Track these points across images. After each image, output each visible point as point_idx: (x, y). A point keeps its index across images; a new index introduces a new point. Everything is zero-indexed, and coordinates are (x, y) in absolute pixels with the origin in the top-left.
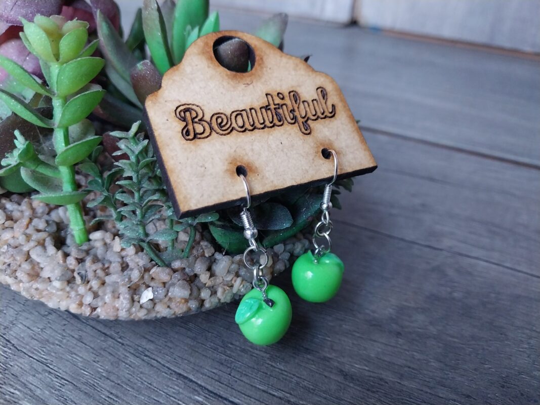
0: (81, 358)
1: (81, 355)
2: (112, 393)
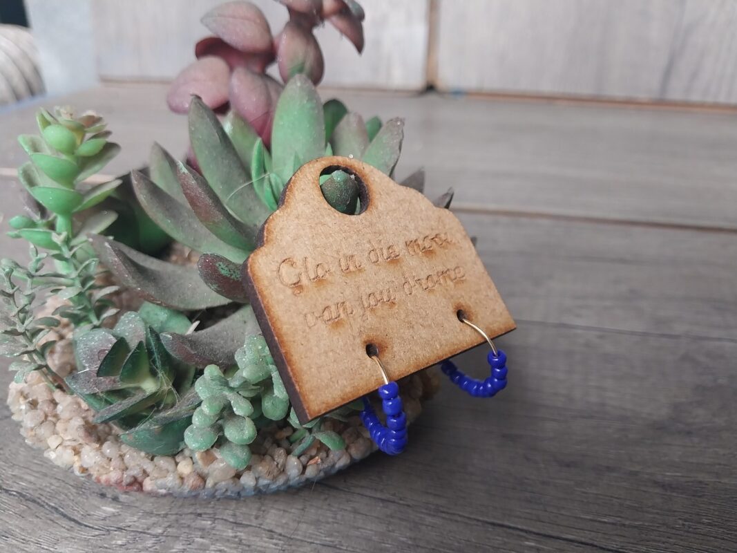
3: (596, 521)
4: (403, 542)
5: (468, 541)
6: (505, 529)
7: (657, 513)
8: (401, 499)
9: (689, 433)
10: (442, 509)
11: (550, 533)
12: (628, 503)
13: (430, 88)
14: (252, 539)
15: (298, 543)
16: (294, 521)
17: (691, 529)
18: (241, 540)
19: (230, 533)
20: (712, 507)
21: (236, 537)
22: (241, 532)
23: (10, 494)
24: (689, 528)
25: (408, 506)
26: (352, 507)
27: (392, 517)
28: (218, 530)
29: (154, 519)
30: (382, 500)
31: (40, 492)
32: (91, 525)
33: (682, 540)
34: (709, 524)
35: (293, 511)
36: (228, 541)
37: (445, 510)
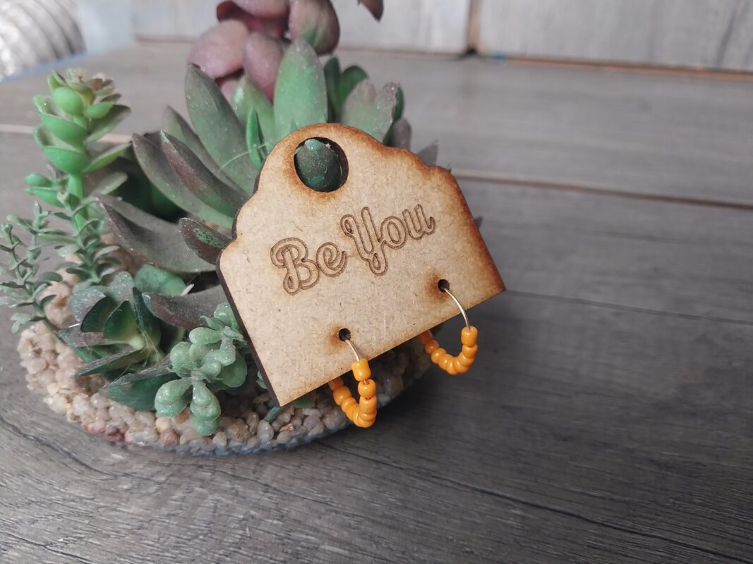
0: (362, 490)
1: (360, 487)
2: (418, 522)
3: (584, 494)
4: (392, 503)
5: (456, 506)
6: (494, 496)
7: (649, 491)
8: (395, 462)
9: (693, 415)
10: (433, 474)
11: (538, 503)
12: (620, 479)
13: (471, 52)
14: (248, 491)
15: (291, 498)
16: (290, 477)
17: (681, 508)
18: (237, 492)
19: (228, 485)
20: (706, 488)
21: (233, 489)
22: (238, 484)
23: (28, 439)
24: (680, 506)
25: (401, 469)
26: (346, 467)
27: (384, 478)
28: (217, 482)
29: (158, 468)
30: (376, 462)
31: (55, 437)
32: (100, 470)
33: (670, 518)
34: (701, 505)
35: (290, 467)
36: (225, 492)
37: (437, 475)
